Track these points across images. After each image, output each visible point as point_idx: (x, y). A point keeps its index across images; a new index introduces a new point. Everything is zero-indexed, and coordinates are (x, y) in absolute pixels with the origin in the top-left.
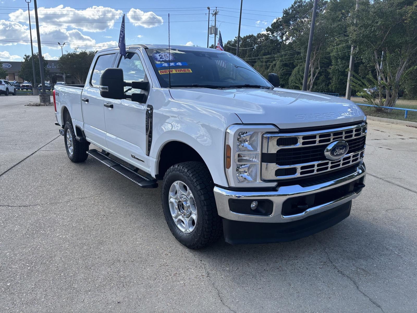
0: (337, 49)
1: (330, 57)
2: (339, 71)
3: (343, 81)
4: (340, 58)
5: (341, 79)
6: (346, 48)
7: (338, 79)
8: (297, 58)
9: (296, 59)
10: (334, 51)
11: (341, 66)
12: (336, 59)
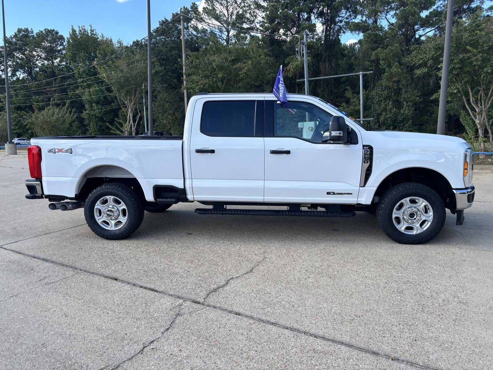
0: (89, 92)
1: (81, 101)
2: (96, 117)
3: (103, 128)
4: (94, 102)
5: (99, 126)
6: (99, 92)
7: (97, 126)
8: (35, 99)
9: (35, 101)
10: (86, 94)
11: (97, 111)
12: (90, 103)
